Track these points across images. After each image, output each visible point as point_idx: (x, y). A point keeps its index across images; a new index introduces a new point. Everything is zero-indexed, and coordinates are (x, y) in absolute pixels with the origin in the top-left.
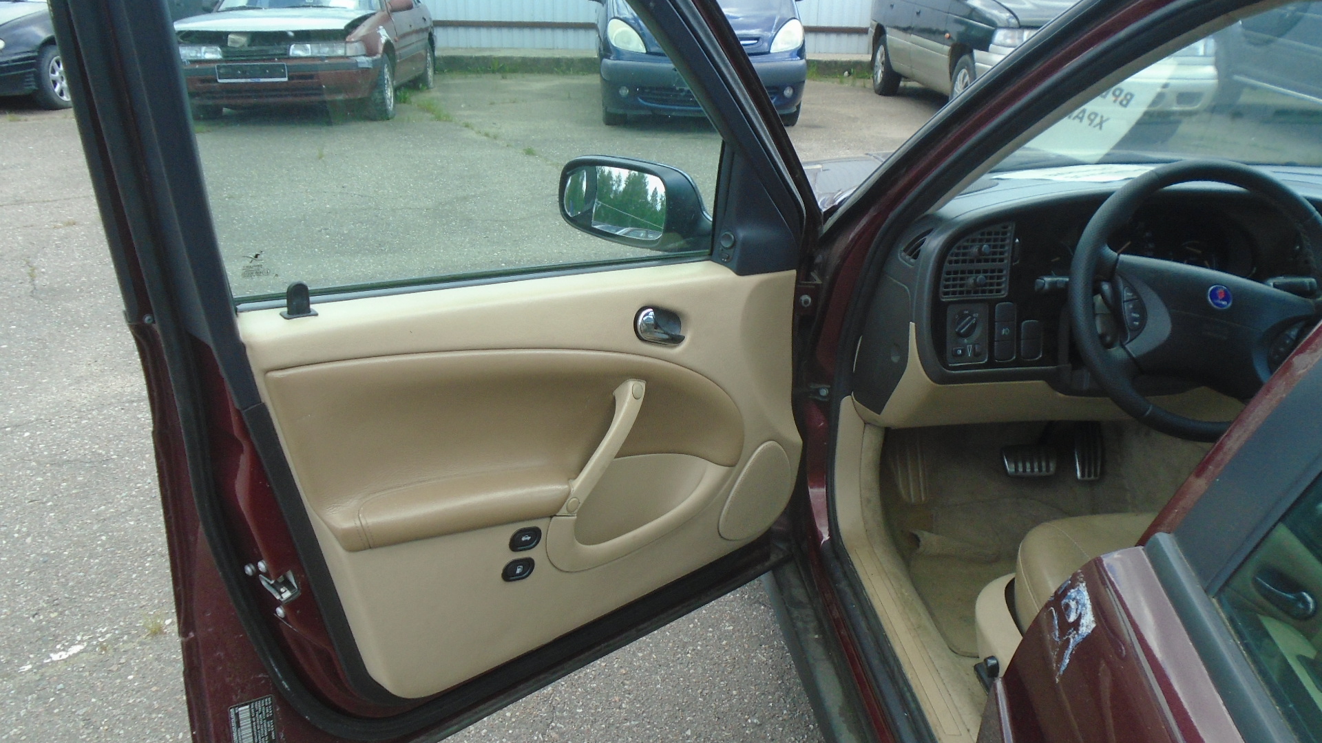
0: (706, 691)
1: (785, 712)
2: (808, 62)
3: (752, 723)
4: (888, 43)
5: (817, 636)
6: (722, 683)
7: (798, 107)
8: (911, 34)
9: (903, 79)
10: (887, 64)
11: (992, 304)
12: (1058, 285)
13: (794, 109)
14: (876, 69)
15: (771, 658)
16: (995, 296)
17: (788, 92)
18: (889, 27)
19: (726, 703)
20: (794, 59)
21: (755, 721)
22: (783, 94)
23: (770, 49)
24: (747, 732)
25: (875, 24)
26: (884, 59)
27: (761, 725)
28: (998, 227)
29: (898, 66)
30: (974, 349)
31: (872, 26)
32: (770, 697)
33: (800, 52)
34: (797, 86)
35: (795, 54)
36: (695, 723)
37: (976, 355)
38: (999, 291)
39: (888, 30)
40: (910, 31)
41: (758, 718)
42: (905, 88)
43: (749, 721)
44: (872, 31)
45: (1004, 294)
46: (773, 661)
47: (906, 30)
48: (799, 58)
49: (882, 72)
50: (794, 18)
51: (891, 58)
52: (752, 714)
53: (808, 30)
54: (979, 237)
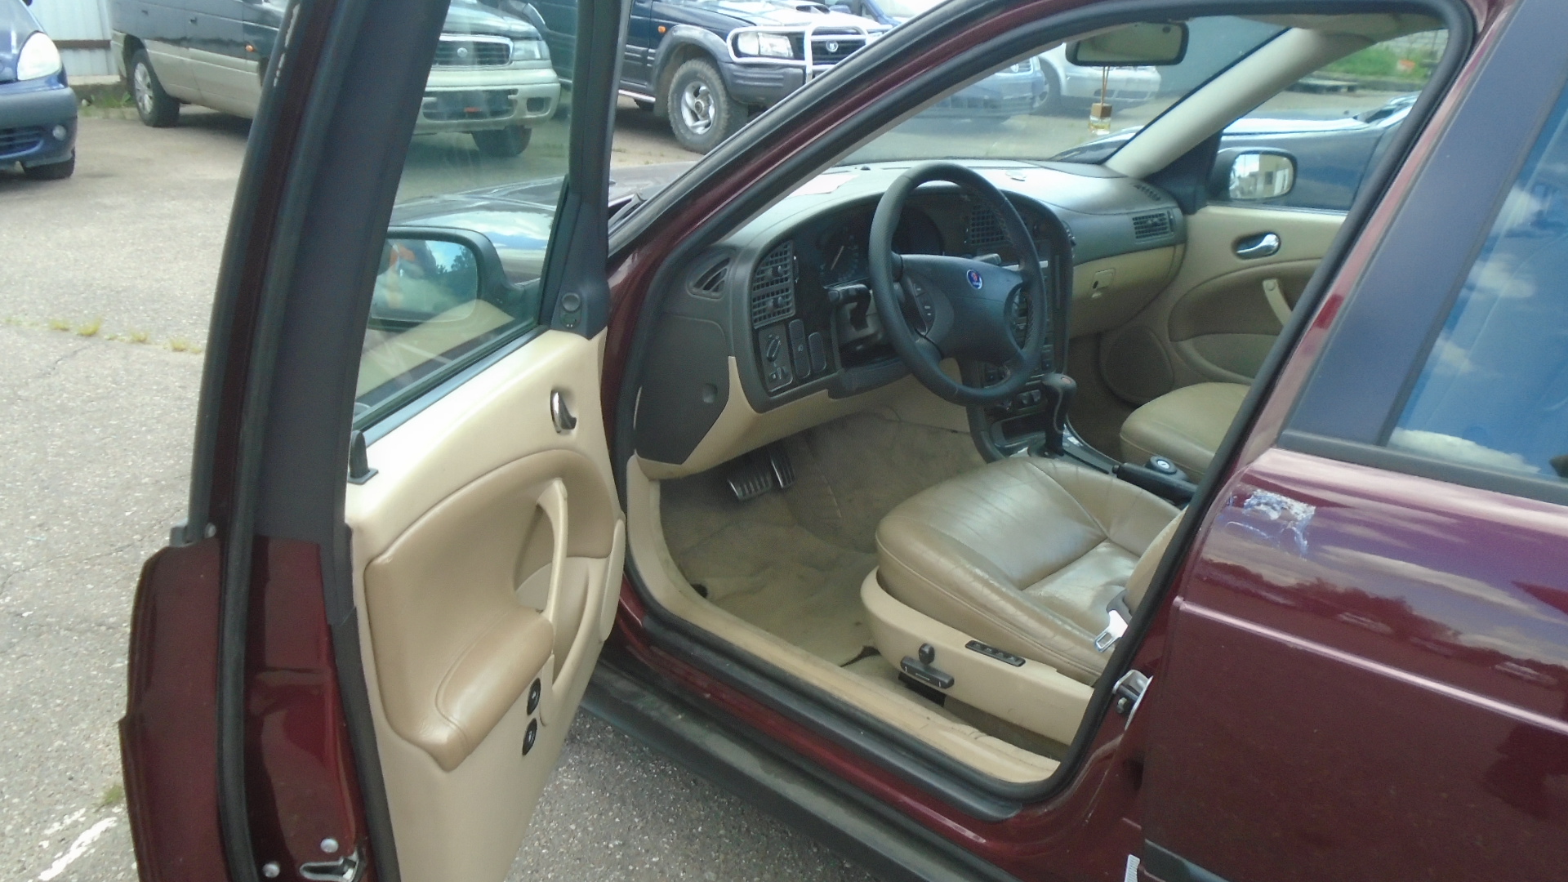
0: (543, 841)
1: (636, 820)
2: (74, 88)
3: (615, 846)
4: (152, 59)
5: (680, 717)
6: (552, 824)
7: (73, 152)
8: (187, 47)
9: (181, 105)
10: (156, 86)
11: (786, 322)
12: (850, 293)
13: (70, 155)
14: (138, 95)
15: (579, 777)
16: (786, 316)
17: (58, 132)
18: (148, 39)
19: (573, 842)
20: (55, 87)
21: (617, 843)
22: (52, 134)
23: (16, 72)
24: (618, 857)
25: (122, 35)
26: (148, 80)
27: (624, 844)
28: (780, 249)
29: (172, 87)
30: (782, 370)
31: (115, 37)
32: (611, 814)
33: (61, 77)
34: (69, 124)
35: (54, 81)
36: (559, 876)
37: (785, 376)
38: (788, 310)
39: (147, 42)
40: (185, 43)
41: (617, 839)
42: (186, 116)
43: (611, 845)
44: (118, 46)
45: (792, 313)
46: (583, 779)
47: (177, 42)
48: (61, 86)
49: (151, 97)
50: (38, 31)
51: (161, 78)
52: (608, 838)
53: (62, 45)
54: (771, 259)
